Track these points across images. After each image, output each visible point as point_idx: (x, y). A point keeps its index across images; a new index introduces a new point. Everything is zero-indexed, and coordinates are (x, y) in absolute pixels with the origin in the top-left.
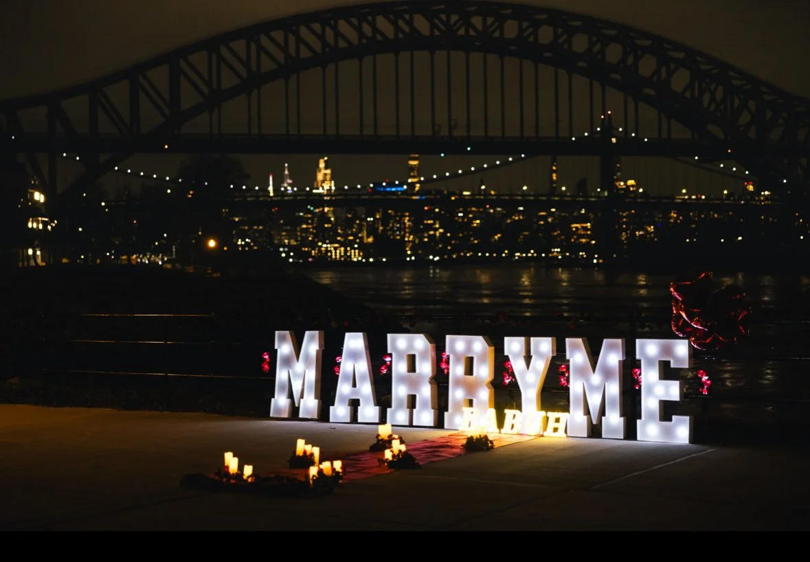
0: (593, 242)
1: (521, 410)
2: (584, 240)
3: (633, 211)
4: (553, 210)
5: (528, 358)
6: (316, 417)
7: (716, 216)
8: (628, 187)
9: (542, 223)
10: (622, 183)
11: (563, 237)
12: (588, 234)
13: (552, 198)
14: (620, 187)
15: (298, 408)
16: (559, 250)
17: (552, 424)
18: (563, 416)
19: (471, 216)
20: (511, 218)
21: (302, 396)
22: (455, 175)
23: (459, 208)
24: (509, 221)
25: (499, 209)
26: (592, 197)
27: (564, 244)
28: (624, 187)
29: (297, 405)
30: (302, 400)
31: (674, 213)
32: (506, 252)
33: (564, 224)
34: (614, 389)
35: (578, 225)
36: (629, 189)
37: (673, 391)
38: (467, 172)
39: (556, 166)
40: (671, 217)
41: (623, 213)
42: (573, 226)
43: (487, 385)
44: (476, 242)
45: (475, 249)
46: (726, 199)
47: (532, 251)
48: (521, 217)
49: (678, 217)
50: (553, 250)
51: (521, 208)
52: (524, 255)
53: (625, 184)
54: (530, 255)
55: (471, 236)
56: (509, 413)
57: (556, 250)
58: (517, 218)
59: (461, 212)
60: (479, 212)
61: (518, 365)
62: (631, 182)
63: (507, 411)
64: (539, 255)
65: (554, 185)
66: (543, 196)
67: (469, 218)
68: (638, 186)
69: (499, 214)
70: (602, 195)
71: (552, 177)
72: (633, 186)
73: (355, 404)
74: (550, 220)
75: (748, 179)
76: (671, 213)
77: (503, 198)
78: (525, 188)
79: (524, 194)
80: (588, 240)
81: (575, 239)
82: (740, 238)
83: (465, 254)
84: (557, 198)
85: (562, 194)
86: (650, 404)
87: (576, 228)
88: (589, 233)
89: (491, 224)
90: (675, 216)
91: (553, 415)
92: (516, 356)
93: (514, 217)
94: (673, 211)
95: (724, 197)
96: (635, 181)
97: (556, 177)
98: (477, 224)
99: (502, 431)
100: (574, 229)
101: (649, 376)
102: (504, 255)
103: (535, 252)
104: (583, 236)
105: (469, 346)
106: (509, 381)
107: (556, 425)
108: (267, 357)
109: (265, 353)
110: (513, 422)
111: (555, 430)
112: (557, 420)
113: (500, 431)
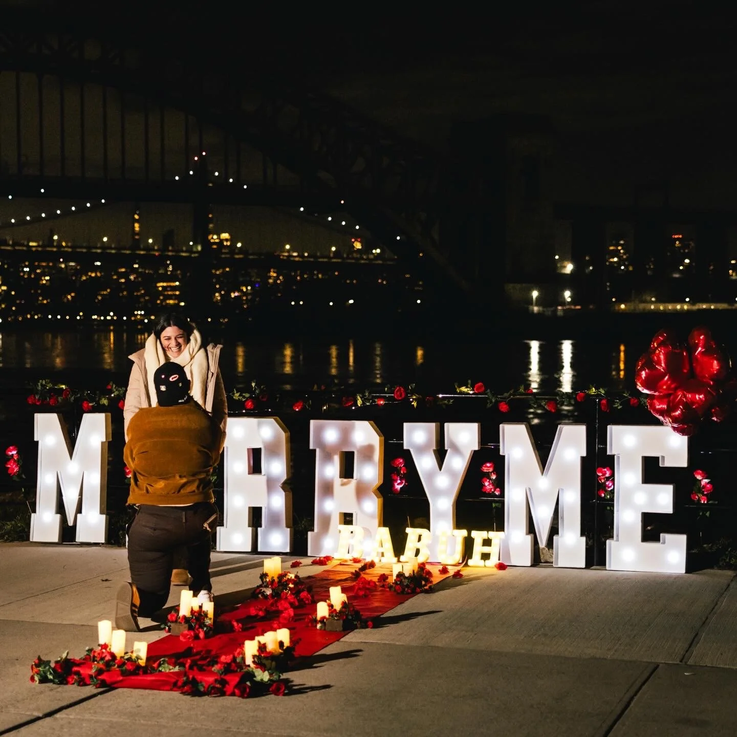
0: (182, 304)
1: (429, 529)
2: (171, 302)
3: (228, 269)
4: (136, 266)
5: (441, 454)
6: (103, 541)
7: (320, 276)
8: (222, 241)
9: (123, 280)
10: (215, 237)
11: (147, 298)
12: (176, 295)
13: (138, 252)
14: (212, 241)
15: (74, 527)
16: (143, 312)
17: (478, 549)
18: (493, 535)
19: (38, 271)
20: (86, 275)
21: (79, 510)
22: (22, 222)
23: (24, 262)
24: (84, 278)
25: (72, 264)
26: (183, 252)
27: (150, 305)
28: (217, 241)
29: (71, 523)
30: (79, 515)
31: (274, 272)
32: (81, 314)
33: (148, 282)
35: (165, 284)
36: (223, 243)
37: (663, 499)
38: (36, 219)
39: (138, 215)
40: (270, 277)
41: (216, 271)
42: (159, 285)
43: (374, 493)
44: (45, 302)
45: (44, 310)
46: (334, 258)
47: (112, 314)
48: (99, 274)
49: (277, 278)
50: (136, 313)
51: (98, 263)
52: (102, 318)
53: (219, 238)
54: (109, 318)
55: (40, 295)
56: (412, 533)
57: (139, 312)
58: (93, 275)
59: (26, 267)
60: (48, 266)
61: (425, 463)
62: (225, 236)
63: (409, 530)
64: (120, 318)
65: (137, 237)
66: (125, 249)
67: (36, 274)
68: (233, 240)
69: (72, 269)
70: (194, 249)
71: (134, 227)
72: (227, 240)
74: (132, 277)
75: (357, 236)
76: (270, 272)
77: (79, 250)
78: (105, 239)
79: (104, 247)
80: (176, 302)
81: (162, 301)
82: (351, 302)
83: (32, 316)
84: (142, 252)
85: (149, 248)
87: (163, 287)
88: (177, 293)
89: (62, 282)
90: (275, 275)
91: (479, 536)
92: (422, 450)
93: (90, 274)
94: (272, 270)
95: (332, 255)
96: (230, 234)
97: (139, 227)
98: (47, 281)
99: (402, 558)
100: (160, 289)
101: (629, 478)
102: (78, 318)
103: (114, 315)
104: (170, 297)
105: (345, 436)
106: (401, 486)
107: (486, 549)
108: (14, 452)
109: (11, 448)
110: (419, 545)
111: (486, 556)
112: (487, 542)
113: (399, 561)
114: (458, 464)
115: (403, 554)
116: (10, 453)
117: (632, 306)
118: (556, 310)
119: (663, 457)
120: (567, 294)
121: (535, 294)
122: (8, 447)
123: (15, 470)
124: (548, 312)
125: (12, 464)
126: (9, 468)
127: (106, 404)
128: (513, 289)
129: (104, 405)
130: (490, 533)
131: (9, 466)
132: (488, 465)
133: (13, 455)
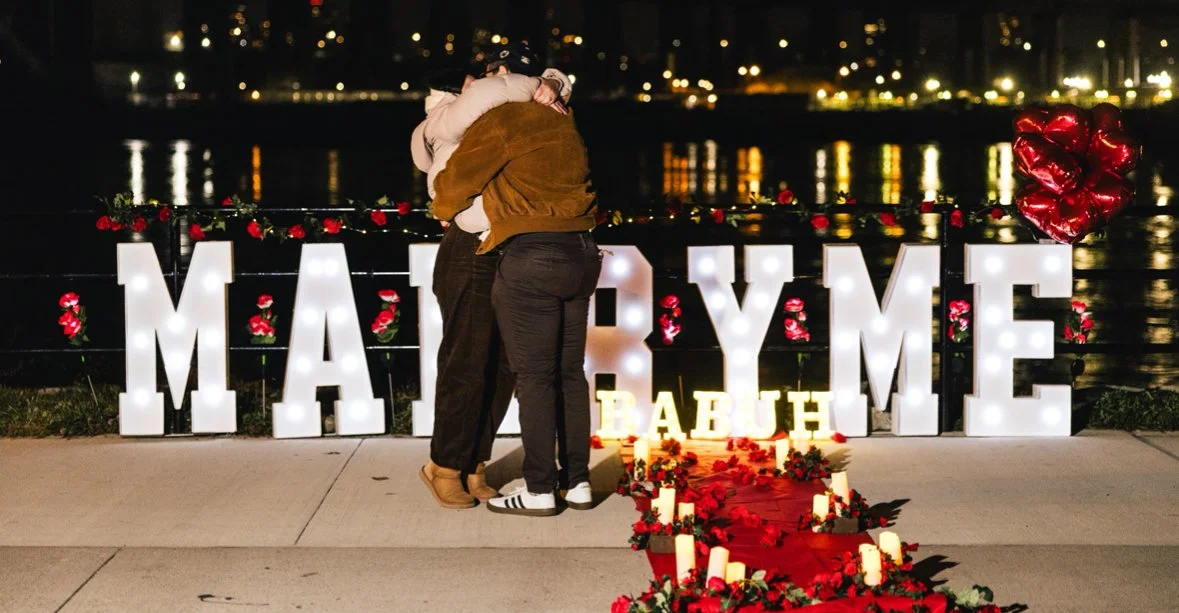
1: (724, 391)
5: (740, 288)
17: (800, 416)
18: (817, 396)
29: (178, 405)
34: (921, 340)
37: (1040, 339)
43: (644, 344)
56: (701, 397)
61: (718, 302)
63: (698, 395)
73: (328, 397)
86: (993, 366)
91: (797, 398)
99: (693, 433)
101: (993, 314)
106: (674, 334)
107: (811, 416)
108: (74, 303)
109: (68, 296)
110: (713, 415)
111: (812, 426)
112: (811, 407)
113: (689, 437)
114: (763, 301)
115: (694, 427)
116: (67, 304)
117: (269, 95)
118: (165, 101)
119: (1038, 285)
120: (180, 79)
121: (135, 77)
122: (63, 294)
123: (76, 331)
124: (154, 102)
125: (69, 321)
126: (64, 326)
127: (224, 229)
128: (105, 71)
129: (221, 229)
130: (814, 393)
131: (65, 323)
132: (795, 302)
133: (71, 307)
